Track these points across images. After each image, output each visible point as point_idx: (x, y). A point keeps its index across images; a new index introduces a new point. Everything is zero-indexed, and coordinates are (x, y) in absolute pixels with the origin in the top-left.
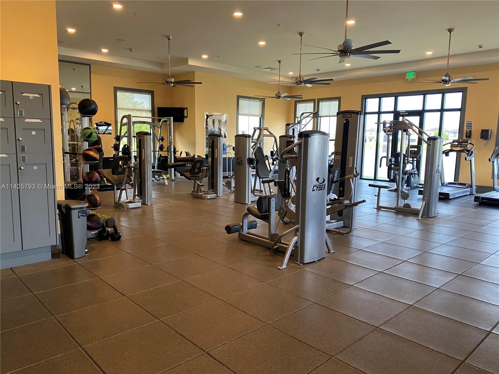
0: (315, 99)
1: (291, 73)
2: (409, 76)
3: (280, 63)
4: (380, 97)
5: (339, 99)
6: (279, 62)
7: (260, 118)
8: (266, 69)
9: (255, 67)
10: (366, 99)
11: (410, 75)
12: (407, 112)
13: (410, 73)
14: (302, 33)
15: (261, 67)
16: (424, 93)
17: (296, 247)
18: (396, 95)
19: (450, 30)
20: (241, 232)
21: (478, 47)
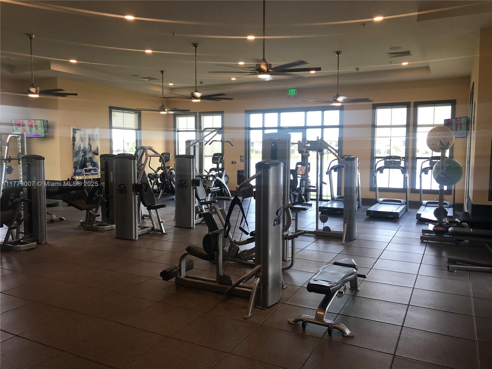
0: (197, 112)
1: (171, 84)
2: (291, 93)
3: (163, 73)
4: (264, 111)
5: (221, 113)
6: (162, 72)
7: (137, 134)
8: (145, 79)
9: (133, 76)
10: (249, 114)
11: (292, 91)
12: (290, 128)
13: (292, 90)
14: (196, 44)
15: (139, 76)
16: (306, 110)
17: (258, 290)
18: (279, 111)
19: (338, 53)
20: (179, 276)
21: (355, 70)
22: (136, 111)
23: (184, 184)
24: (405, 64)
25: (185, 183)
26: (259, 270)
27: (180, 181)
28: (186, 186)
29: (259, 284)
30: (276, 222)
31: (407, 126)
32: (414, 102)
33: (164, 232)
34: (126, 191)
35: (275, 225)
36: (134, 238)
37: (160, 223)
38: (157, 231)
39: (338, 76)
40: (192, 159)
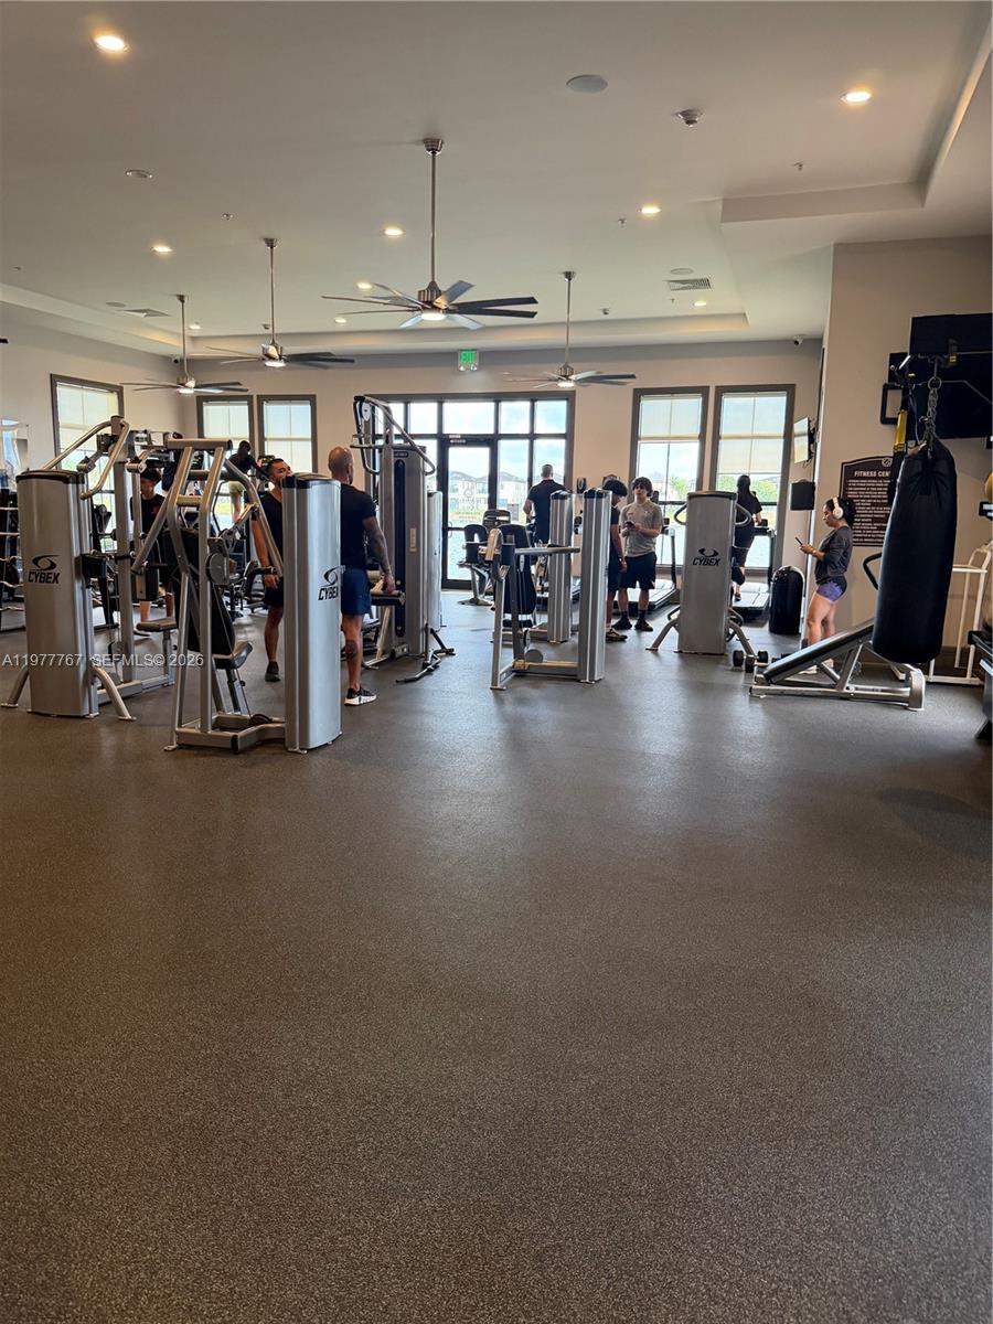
0: (252, 396)
1: (195, 328)
3: (183, 301)
4: (407, 399)
5: (311, 399)
6: (181, 298)
8: (136, 313)
9: (109, 304)
11: (468, 357)
12: (464, 437)
13: (467, 353)
14: (272, 240)
15: (125, 306)
18: (440, 399)
19: (569, 275)
21: (601, 313)
22: (113, 389)
24: (700, 304)
31: (702, 437)
32: (717, 387)
39: (568, 324)
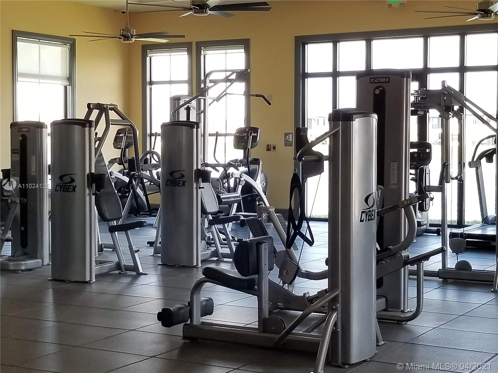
0: (191, 42)
4: (335, 39)
5: (245, 44)
7: (66, 88)
10: (304, 44)
17: (334, 333)
18: (368, 37)
20: (189, 322)
22: (66, 41)
23: (179, 178)
25: (183, 176)
26: (334, 300)
27: (171, 174)
28: (184, 183)
29: (335, 324)
30: (364, 215)
33: (141, 271)
34: (74, 188)
35: (363, 221)
36: (88, 279)
37: (133, 252)
38: (128, 268)
40: (195, 130)
